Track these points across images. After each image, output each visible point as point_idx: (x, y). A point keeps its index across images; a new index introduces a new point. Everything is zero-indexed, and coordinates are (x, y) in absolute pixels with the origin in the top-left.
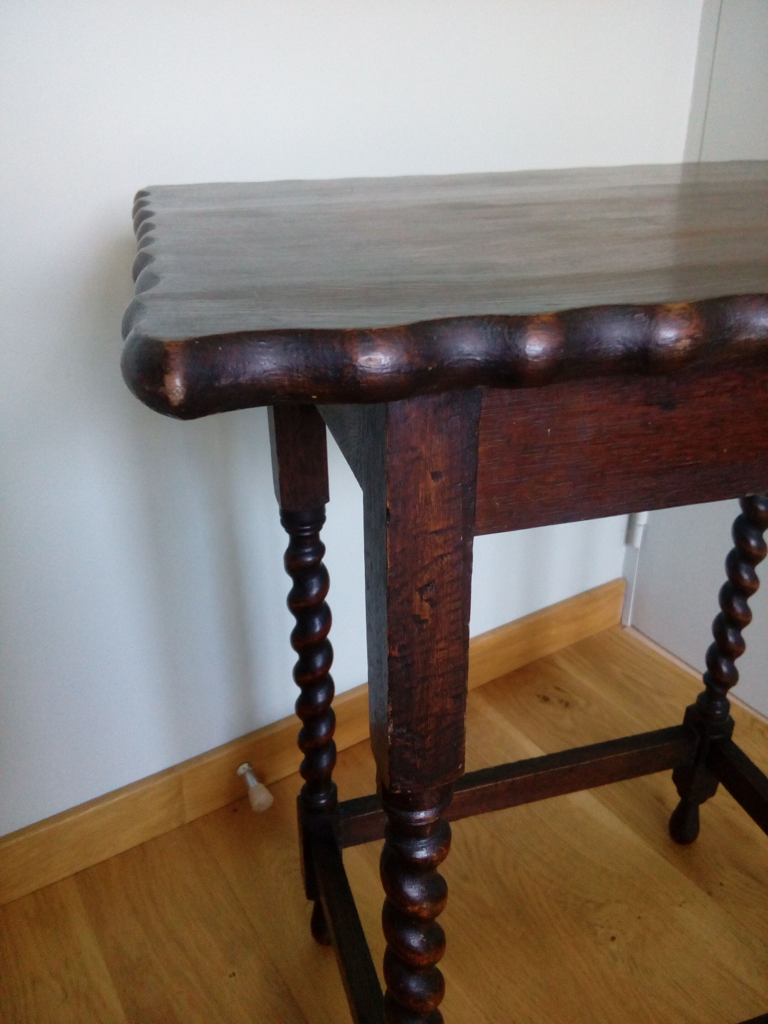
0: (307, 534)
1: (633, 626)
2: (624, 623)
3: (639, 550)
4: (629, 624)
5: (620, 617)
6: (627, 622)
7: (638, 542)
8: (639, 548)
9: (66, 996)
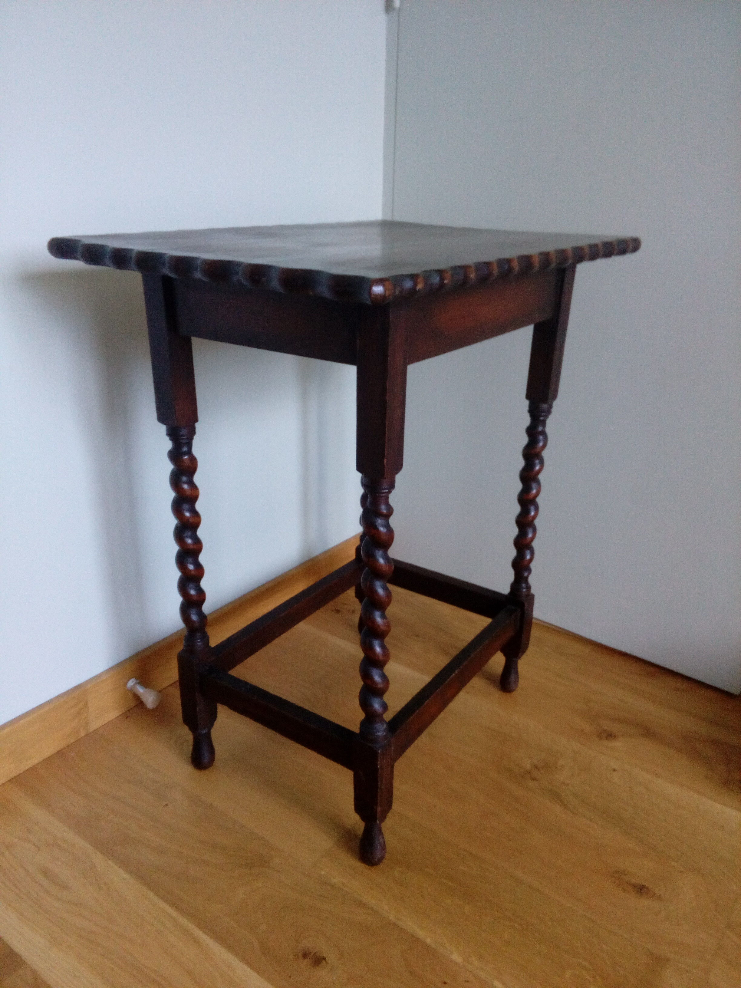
9: (39, 848)
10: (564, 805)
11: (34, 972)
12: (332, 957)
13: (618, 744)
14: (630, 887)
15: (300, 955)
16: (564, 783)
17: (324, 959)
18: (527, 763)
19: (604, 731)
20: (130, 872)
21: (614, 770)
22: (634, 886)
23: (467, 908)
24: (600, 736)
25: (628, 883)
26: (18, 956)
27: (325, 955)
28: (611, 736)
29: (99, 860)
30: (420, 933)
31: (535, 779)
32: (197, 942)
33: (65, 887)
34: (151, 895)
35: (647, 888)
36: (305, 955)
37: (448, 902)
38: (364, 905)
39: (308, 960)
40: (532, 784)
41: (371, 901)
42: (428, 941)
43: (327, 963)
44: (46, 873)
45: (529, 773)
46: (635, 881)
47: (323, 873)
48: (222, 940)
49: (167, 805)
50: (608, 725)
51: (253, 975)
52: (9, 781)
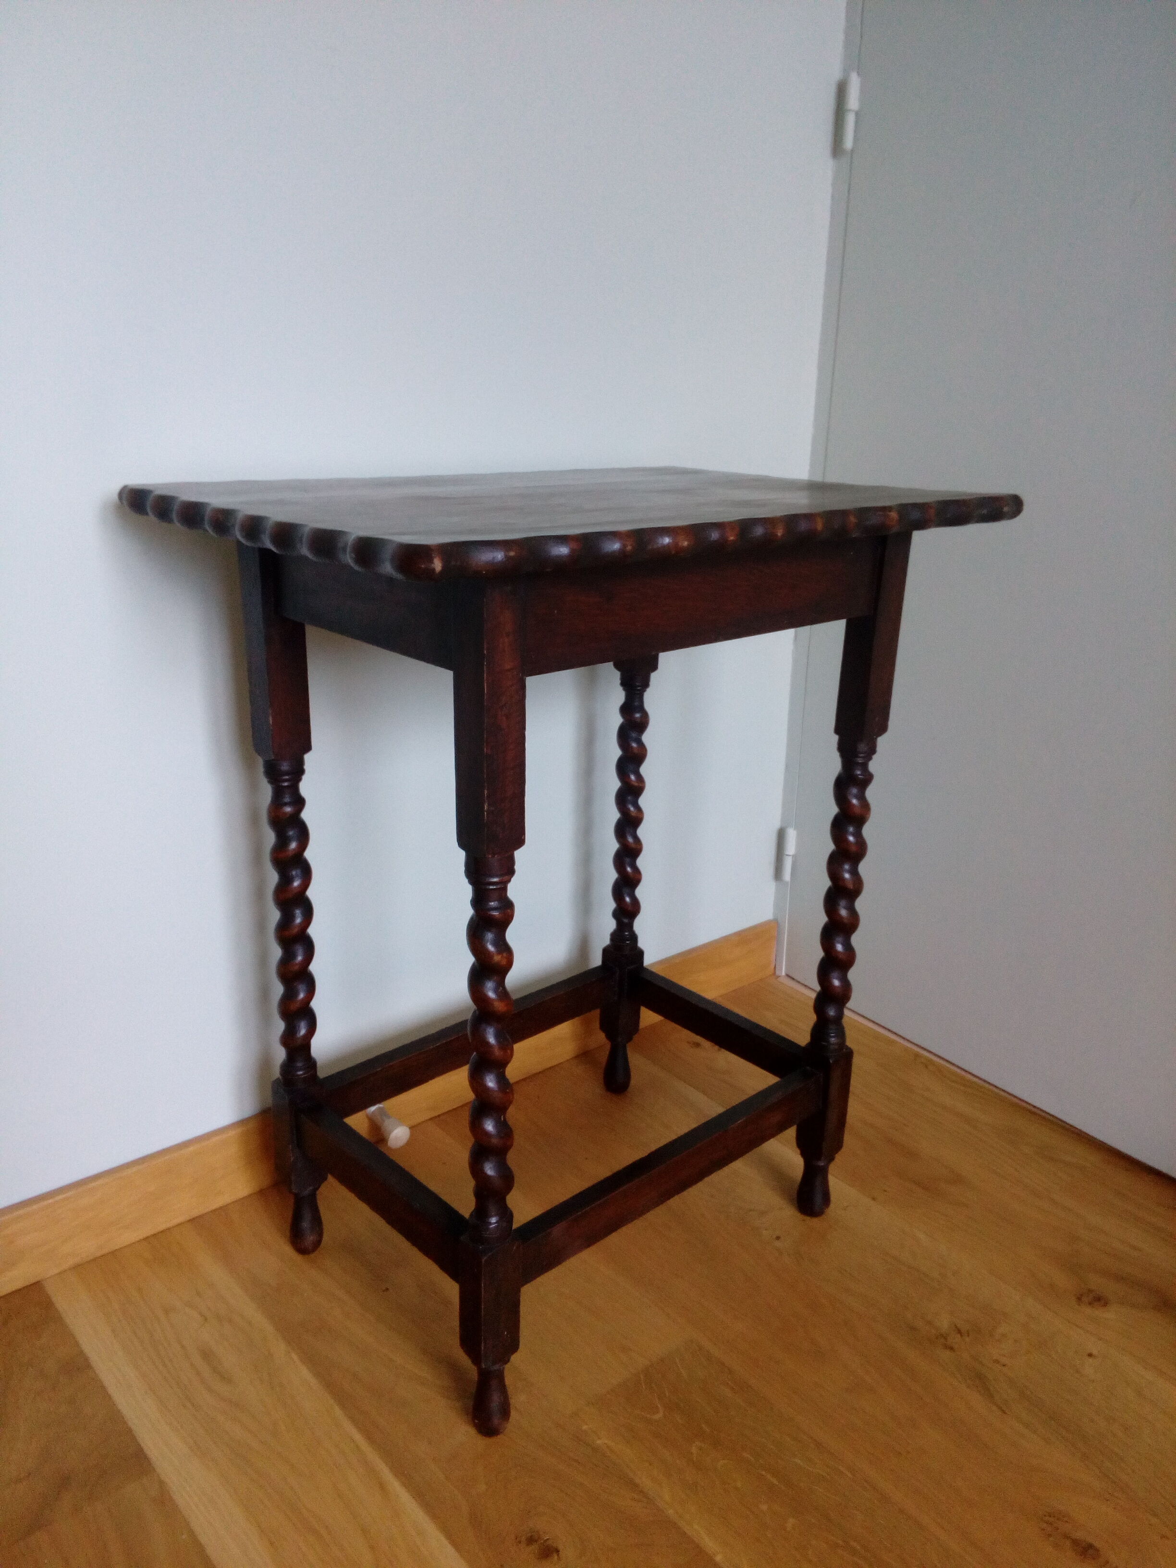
0: (286, 784)
1: (788, 975)
2: (778, 973)
3: (789, 883)
4: (783, 974)
5: (772, 967)
6: (782, 972)
7: (787, 875)
8: (790, 881)
9: (206, 1320)
10: (988, 1393)
11: (162, 1483)
12: (568, 1552)
13: (1110, 1315)
14: (1068, 1543)
15: (523, 1539)
16: (997, 1361)
17: (557, 1551)
18: (944, 1323)
19: (1090, 1291)
20: (317, 1375)
21: (1090, 1355)
22: (1075, 1542)
23: (791, 1521)
24: (1079, 1299)
25: (1066, 1536)
26: (146, 1458)
27: (561, 1547)
28: (1099, 1300)
29: (279, 1348)
30: (709, 1544)
31: (951, 1349)
32: (382, 1487)
33: (226, 1378)
34: (338, 1412)
35: (1097, 1550)
36: (531, 1540)
37: (764, 1507)
38: (633, 1486)
39: (534, 1547)
40: (946, 1355)
41: (645, 1482)
42: (718, 1558)
43: (559, 1559)
44: (207, 1355)
45: (945, 1337)
46: (1079, 1535)
47: (585, 1427)
48: (419, 1495)
49: (387, 1289)
50: (1096, 1282)
51: (450, 1550)
52: (190, 1221)
